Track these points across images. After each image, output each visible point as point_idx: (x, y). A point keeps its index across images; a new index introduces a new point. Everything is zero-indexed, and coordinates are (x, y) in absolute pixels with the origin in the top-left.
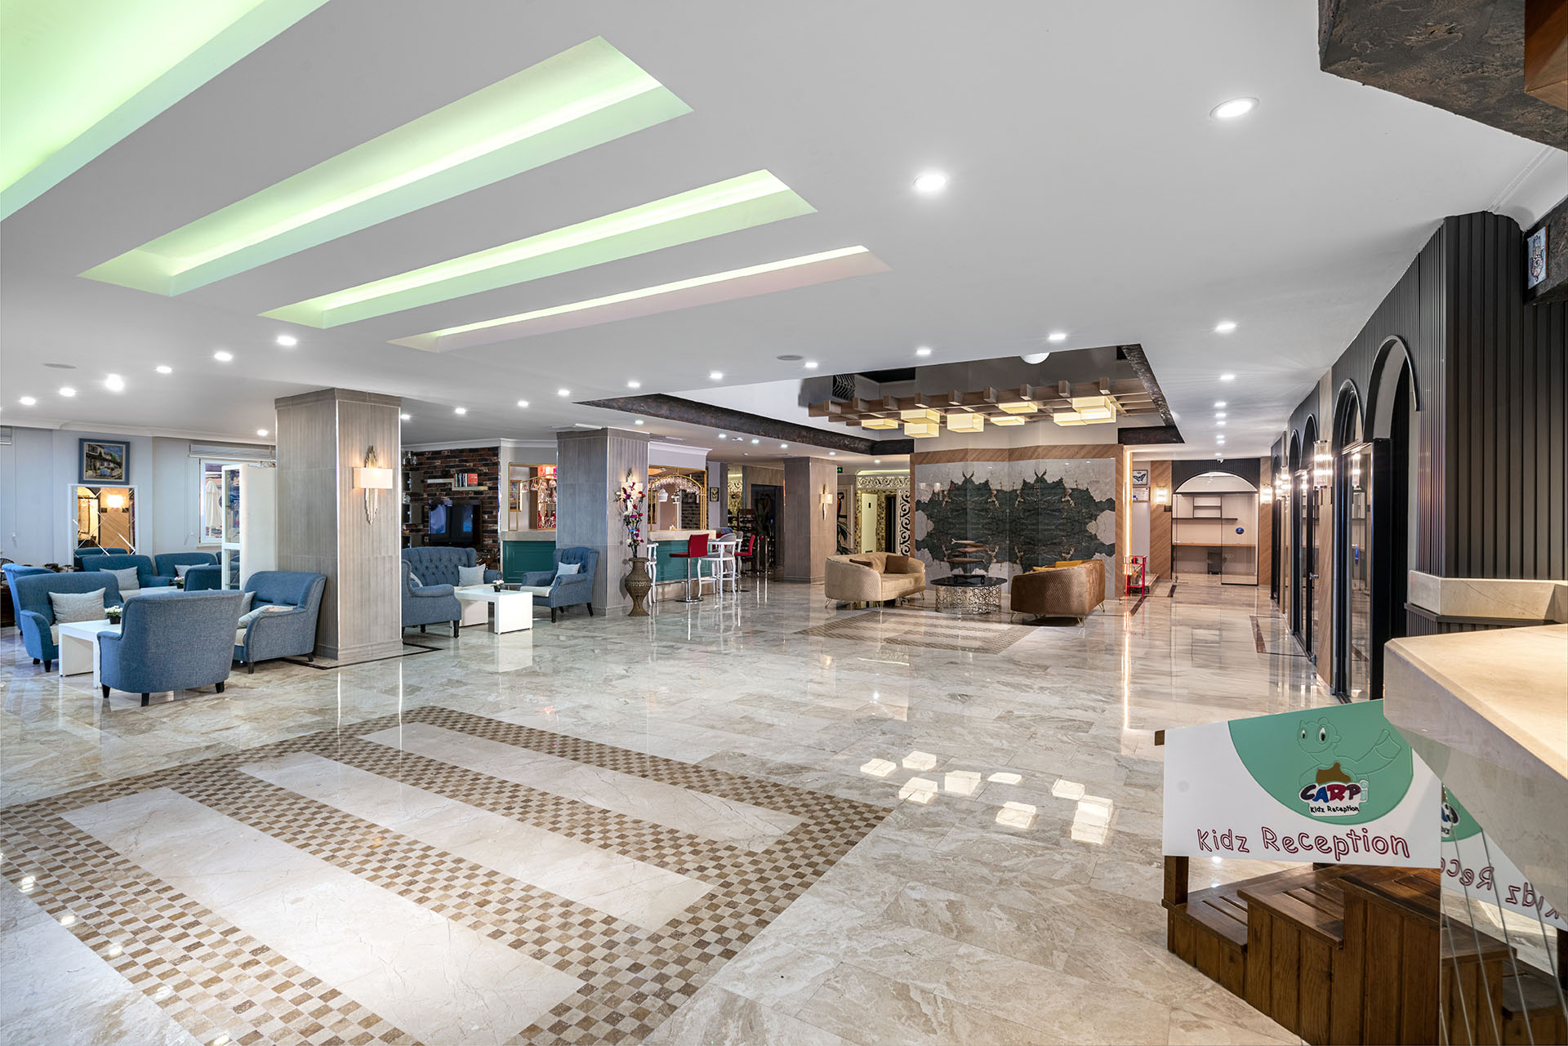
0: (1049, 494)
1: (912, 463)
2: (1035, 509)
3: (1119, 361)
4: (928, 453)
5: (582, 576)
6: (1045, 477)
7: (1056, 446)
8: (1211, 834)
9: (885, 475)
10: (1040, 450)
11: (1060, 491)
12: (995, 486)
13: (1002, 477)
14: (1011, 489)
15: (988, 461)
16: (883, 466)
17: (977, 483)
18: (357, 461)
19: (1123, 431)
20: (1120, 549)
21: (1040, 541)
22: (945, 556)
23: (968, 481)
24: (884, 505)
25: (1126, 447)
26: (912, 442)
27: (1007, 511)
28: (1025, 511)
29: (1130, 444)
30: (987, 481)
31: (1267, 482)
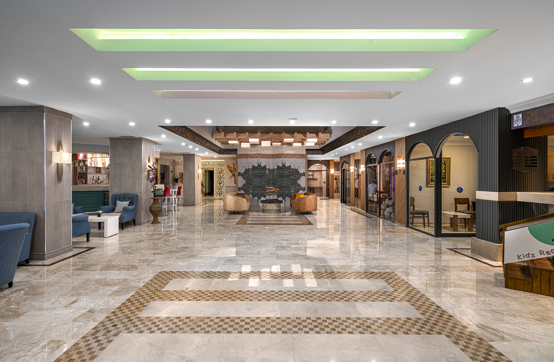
1: (236, 158)
2: (282, 175)
4: (244, 154)
5: (131, 207)
6: (285, 165)
8: (522, 255)
10: (284, 155)
12: (268, 167)
13: (271, 164)
14: (273, 168)
15: (266, 158)
17: (262, 166)
18: (53, 148)
19: (307, 150)
20: (306, 189)
21: (283, 186)
22: (250, 193)
23: (259, 165)
24: (204, 174)
25: (308, 155)
26: (236, 150)
27: (272, 176)
28: (278, 176)
29: (308, 154)
30: (265, 165)
31: (332, 167)
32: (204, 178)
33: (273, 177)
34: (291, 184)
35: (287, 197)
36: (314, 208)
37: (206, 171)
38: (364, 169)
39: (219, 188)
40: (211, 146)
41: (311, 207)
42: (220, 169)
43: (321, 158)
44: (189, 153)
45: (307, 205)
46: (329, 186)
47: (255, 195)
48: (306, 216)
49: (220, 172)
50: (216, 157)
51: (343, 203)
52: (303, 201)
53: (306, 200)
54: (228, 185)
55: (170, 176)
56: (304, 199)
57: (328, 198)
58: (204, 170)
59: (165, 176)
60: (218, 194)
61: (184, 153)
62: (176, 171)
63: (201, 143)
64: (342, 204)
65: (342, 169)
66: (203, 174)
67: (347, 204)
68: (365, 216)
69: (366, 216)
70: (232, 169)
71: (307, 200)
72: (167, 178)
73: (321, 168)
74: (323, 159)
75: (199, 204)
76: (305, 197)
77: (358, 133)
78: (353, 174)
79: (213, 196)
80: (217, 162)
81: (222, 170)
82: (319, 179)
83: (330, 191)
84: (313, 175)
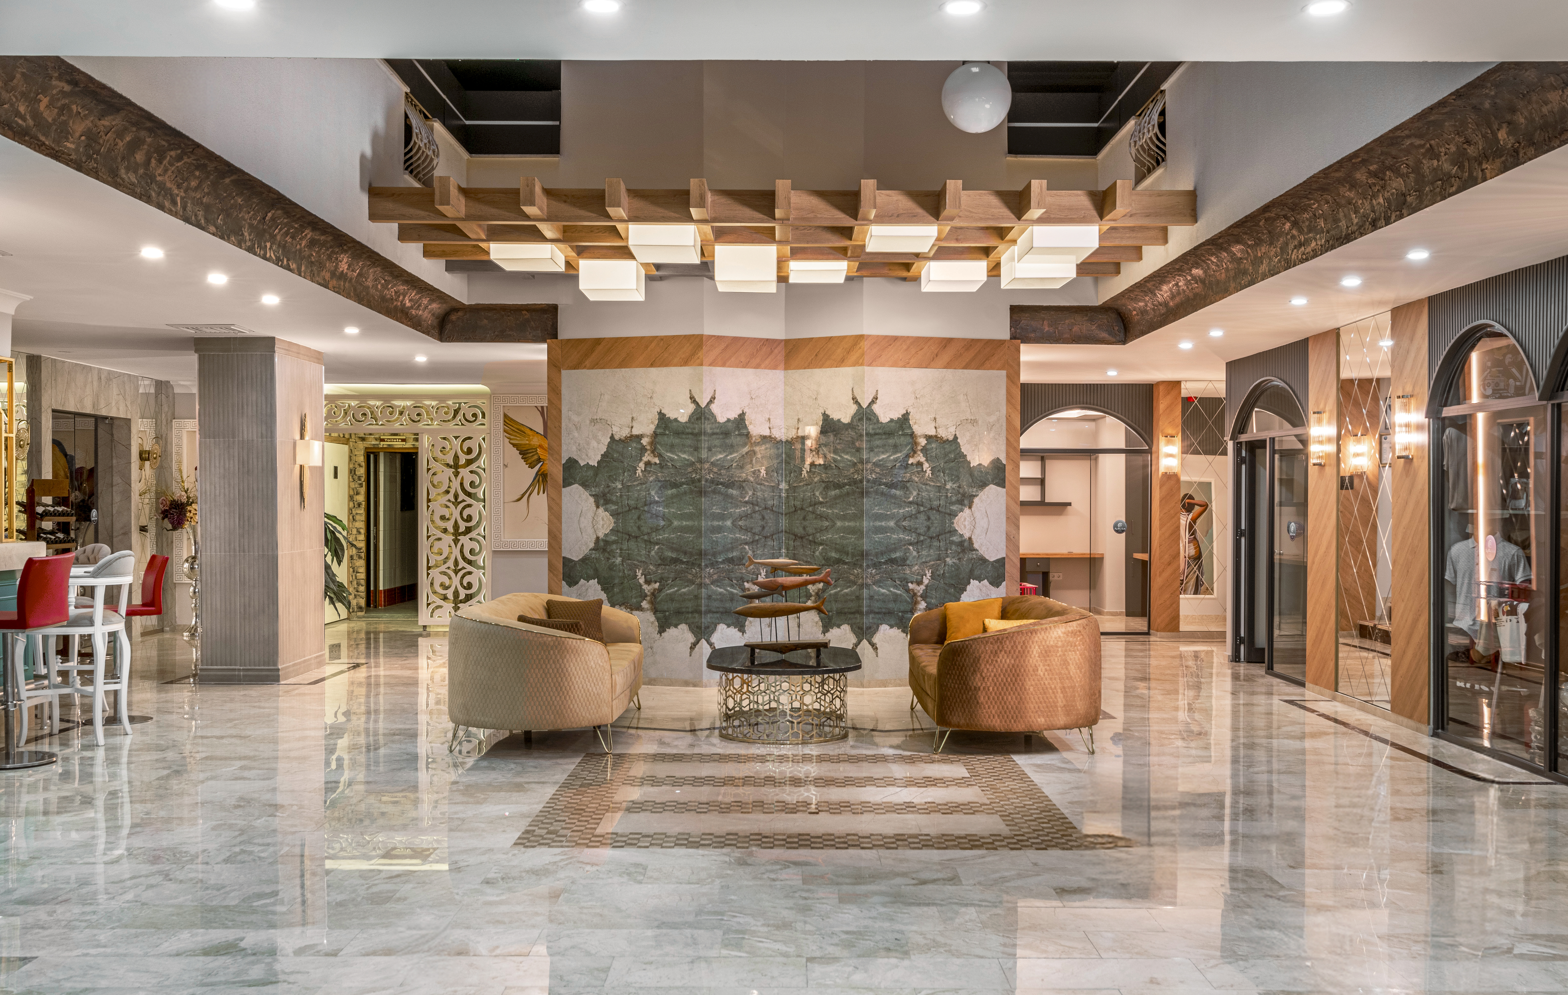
0: (884, 448)
1: (554, 365)
2: (855, 482)
3: (1012, 159)
4: (598, 341)
6: (876, 408)
7: (895, 339)
9: (387, 397)
10: (865, 345)
11: (903, 440)
14: (792, 434)
16: (434, 372)
19: (1015, 310)
20: (1013, 570)
21: (862, 555)
22: (644, 596)
23: (701, 414)
24: (362, 471)
25: (1023, 347)
26: (552, 310)
27: (783, 486)
28: (828, 486)
29: (1026, 340)
30: (742, 416)
31: (1170, 431)
32: (361, 498)
33: (792, 489)
34: (912, 538)
35: (884, 628)
36: (1081, 706)
37: (371, 455)
38: (1422, 439)
39: (451, 563)
40: (373, 277)
41: (1061, 702)
42: (457, 443)
43: (1103, 366)
44: (227, 327)
45: (1030, 685)
46: (1146, 547)
47: (678, 613)
48: (1022, 761)
49: (456, 457)
50: (421, 359)
51: (1249, 661)
52: (1005, 660)
53: (1023, 653)
54: (510, 539)
55: (136, 487)
56: (1008, 645)
57: (1140, 624)
58: (361, 445)
59: (101, 486)
60: (445, 598)
61: (196, 328)
62: (179, 454)
63: (283, 246)
64: (1243, 668)
65: (1244, 438)
66: (352, 472)
67: (1278, 668)
68: (1427, 759)
69: (1437, 763)
70: (536, 441)
71: (1035, 650)
72: (117, 498)
73: (1095, 435)
74: (1112, 375)
75: (306, 667)
76: (1019, 632)
77: (1437, 157)
78: (1330, 471)
79: (416, 609)
80: (441, 397)
81: (469, 451)
82: (1080, 504)
83: (1157, 581)
84: (1042, 482)
